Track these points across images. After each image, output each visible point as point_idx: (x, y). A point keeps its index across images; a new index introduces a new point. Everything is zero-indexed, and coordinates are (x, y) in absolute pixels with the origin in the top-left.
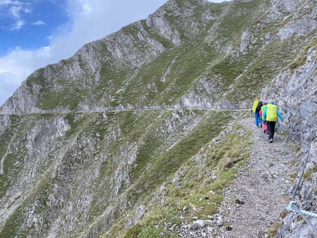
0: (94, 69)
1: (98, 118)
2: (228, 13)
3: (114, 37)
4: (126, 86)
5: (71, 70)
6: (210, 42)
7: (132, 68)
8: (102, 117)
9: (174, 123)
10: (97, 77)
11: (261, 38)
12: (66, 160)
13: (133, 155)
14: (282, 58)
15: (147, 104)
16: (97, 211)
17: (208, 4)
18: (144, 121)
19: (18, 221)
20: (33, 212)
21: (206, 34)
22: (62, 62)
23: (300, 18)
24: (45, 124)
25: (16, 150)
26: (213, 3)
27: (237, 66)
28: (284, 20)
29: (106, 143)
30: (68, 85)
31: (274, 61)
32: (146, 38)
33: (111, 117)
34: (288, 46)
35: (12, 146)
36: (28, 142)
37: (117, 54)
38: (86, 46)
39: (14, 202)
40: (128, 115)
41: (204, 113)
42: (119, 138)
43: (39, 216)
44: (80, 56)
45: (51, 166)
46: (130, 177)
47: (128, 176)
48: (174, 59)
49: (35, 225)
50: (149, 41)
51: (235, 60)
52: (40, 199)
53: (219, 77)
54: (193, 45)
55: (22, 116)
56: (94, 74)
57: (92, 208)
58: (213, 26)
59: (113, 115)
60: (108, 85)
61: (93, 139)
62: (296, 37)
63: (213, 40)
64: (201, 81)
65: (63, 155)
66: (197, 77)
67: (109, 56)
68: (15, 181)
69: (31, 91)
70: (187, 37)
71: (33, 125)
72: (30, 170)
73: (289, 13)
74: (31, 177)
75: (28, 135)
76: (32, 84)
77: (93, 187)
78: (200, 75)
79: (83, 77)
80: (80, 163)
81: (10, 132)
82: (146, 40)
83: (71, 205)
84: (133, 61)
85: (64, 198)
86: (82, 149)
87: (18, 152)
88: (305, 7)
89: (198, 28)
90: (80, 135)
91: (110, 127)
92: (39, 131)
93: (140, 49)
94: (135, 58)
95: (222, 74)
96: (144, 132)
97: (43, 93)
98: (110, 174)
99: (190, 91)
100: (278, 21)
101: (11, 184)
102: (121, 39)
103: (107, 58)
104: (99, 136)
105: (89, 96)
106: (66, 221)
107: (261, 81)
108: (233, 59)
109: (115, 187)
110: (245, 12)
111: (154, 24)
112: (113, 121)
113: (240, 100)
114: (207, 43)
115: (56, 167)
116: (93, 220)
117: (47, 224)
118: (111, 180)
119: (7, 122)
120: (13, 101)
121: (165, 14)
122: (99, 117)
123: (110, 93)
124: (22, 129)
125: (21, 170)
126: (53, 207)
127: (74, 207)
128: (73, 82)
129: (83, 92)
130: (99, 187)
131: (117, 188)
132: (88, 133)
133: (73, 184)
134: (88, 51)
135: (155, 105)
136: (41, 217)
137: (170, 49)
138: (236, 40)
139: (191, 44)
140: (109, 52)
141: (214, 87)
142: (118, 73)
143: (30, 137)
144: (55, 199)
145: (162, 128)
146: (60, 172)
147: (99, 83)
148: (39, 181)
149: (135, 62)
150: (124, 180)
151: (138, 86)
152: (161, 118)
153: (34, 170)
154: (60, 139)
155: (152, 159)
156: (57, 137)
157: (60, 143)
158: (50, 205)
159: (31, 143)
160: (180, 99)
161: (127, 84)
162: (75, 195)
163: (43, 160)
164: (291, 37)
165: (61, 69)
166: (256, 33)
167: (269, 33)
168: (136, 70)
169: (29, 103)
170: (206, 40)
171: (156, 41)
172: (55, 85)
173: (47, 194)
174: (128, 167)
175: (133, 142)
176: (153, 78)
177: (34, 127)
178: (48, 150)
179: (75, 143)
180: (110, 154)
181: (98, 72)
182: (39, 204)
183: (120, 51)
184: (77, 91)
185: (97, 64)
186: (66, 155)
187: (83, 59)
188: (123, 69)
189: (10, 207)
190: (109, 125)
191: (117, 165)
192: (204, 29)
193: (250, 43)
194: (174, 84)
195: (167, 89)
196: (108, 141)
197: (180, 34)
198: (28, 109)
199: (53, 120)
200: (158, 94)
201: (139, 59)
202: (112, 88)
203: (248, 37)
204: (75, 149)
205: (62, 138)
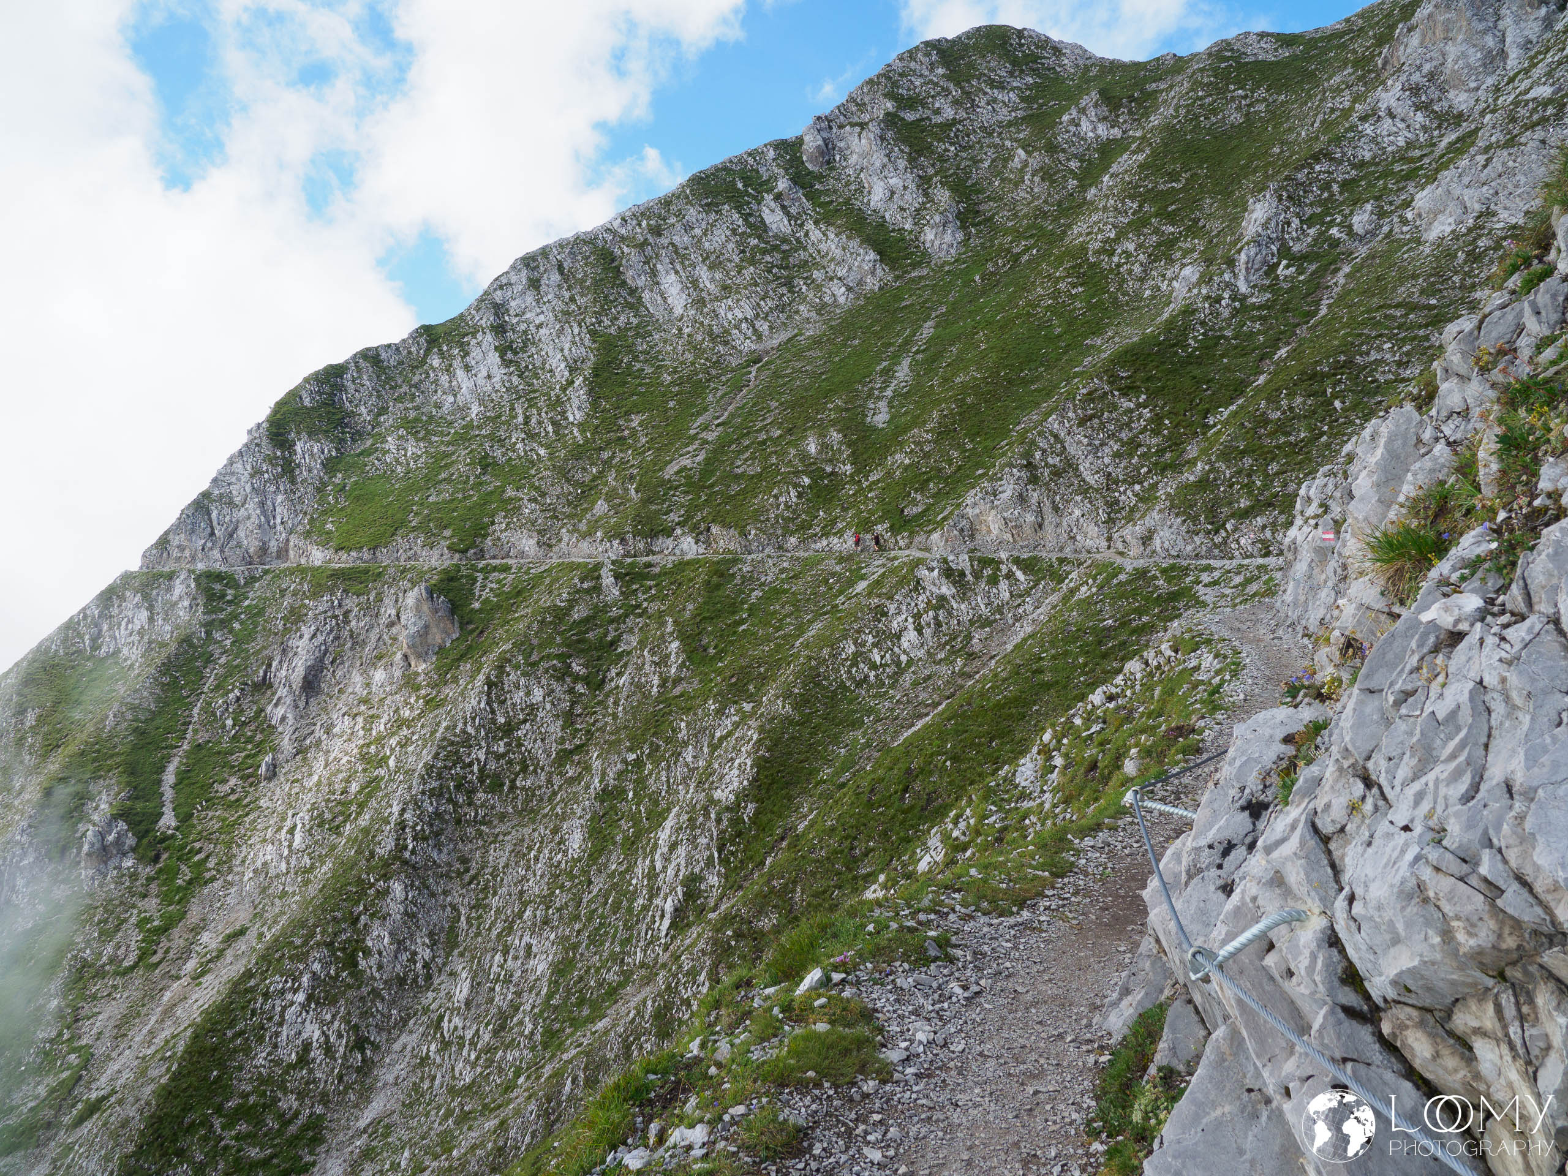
0: (563, 365)
1: (578, 591)
2: (1183, 112)
3: (652, 222)
4: (706, 442)
5: (460, 374)
6: (1097, 245)
7: (734, 362)
8: (597, 589)
9: (928, 618)
10: (575, 402)
11: (1334, 231)
12: (440, 777)
13: (737, 761)
14: (1427, 326)
15: (804, 527)
16: (581, 1002)
17: (1087, 68)
18: (788, 608)
19: (241, 1033)
20: (301, 997)
21: (1079, 206)
22: (421, 335)
23: (1511, 142)
24: (346, 613)
25: (224, 726)
26: (1112, 62)
27: (1223, 356)
28: (1439, 150)
29: (616, 704)
30: (447, 439)
31: (1390, 339)
32: (801, 226)
33: (634, 587)
34: (1456, 273)
35: (208, 711)
36: (274, 694)
37: (665, 299)
38: (529, 262)
39: (221, 953)
40: (715, 579)
41: (1069, 573)
42: (674, 682)
43: (328, 1017)
44: (499, 309)
45: (373, 803)
46: (725, 861)
47: (716, 855)
48: (929, 318)
49: (312, 1054)
50: (815, 234)
51: (1212, 329)
52: (330, 945)
53: (1139, 406)
54: (1018, 257)
55: (252, 580)
56: (564, 389)
57: (554, 993)
58: (1114, 168)
59: (648, 577)
60: (625, 439)
61: (555, 685)
62: (1490, 232)
63: (1112, 235)
64: (1053, 423)
65: (427, 756)
66: (1037, 405)
67: (631, 306)
68: (225, 864)
69: (289, 469)
70: (993, 216)
71: (295, 617)
72: (284, 819)
73: (1460, 116)
74: (290, 846)
75: (274, 664)
76: (293, 435)
77: (561, 898)
78: (1049, 395)
79: (512, 406)
80: (501, 792)
81: (201, 646)
82: (801, 234)
83: (464, 975)
84: (737, 327)
85: (434, 943)
86: (508, 729)
87: (235, 739)
88: (1532, 94)
89: (1043, 179)
90: (501, 668)
91: (631, 631)
92: (323, 647)
93: (770, 272)
94: (750, 314)
95: (1152, 395)
96: (788, 660)
97: (339, 475)
98: (632, 846)
99: (1002, 468)
100: (1411, 154)
101: (207, 875)
102: (688, 228)
103: (623, 318)
104: (584, 671)
105: (537, 489)
106: (445, 1045)
107: (1331, 428)
108: (1203, 323)
109: (658, 901)
110: (1262, 107)
111: (837, 158)
112: (645, 604)
113: (1233, 516)
114: (1083, 249)
115: (396, 809)
116: (562, 1043)
117: (363, 1054)
118: (638, 870)
119: (186, 603)
120: (214, 515)
121: (888, 114)
122: (585, 585)
123: (632, 478)
124: (250, 637)
125: (247, 814)
126: (385, 982)
127: (475, 987)
128: (469, 426)
129: (514, 470)
130: (586, 898)
131: (669, 906)
132: (534, 657)
133: (470, 883)
134: (534, 284)
135: (839, 534)
136: (336, 1024)
137: (913, 274)
138: (1217, 236)
139: (1009, 251)
140: (632, 291)
141: (1117, 455)
142: (669, 386)
143: (284, 673)
144: (393, 947)
145: (870, 639)
146: (413, 828)
147: (583, 432)
148: (325, 868)
149: (750, 333)
150: (697, 870)
151: (764, 442)
152: (869, 594)
153: (302, 819)
154: (410, 682)
155: (825, 782)
156: (398, 673)
157: (412, 700)
158: (374, 969)
159: (288, 700)
160: (959, 505)
161: (711, 436)
162: (478, 934)
163: (341, 776)
164: (1470, 230)
165: (417, 367)
166: (1311, 205)
167: (1368, 207)
168: (754, 370)
169: (278, 521)
170: (1081, 234)
171: (849, 238)
172: (391, 442)
173: (361, 925)
174: (713, 816)
175: (736, 702)
176: (830, 406)
177: (298, 629)
178: (361, 733)
179: (479, 702)
180: (632, 757)
181: (579, 381)
182: (325, 965)
183: (680, 286)
184: (485, 468)
185: (574, 343)
186: (437, 754)
187: (515, 321)
188: (693, 364)
189: (203, 974)
190: (629, 622)
191: (663, 804)
192: (1072, 183)
193: (1284, 251)
194: (929, 437)
195: (897, 456)
196: (624, 694)
197: (958, 203)
198: (273, 546)
199: (379, 599)
200: (852, 481)
201: (765, 319)
202: (644, 452)
203: (1273, 224)
204: (478, 730)
205: (422, 677)
